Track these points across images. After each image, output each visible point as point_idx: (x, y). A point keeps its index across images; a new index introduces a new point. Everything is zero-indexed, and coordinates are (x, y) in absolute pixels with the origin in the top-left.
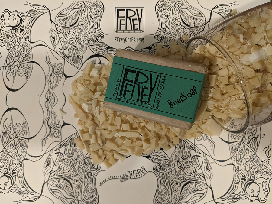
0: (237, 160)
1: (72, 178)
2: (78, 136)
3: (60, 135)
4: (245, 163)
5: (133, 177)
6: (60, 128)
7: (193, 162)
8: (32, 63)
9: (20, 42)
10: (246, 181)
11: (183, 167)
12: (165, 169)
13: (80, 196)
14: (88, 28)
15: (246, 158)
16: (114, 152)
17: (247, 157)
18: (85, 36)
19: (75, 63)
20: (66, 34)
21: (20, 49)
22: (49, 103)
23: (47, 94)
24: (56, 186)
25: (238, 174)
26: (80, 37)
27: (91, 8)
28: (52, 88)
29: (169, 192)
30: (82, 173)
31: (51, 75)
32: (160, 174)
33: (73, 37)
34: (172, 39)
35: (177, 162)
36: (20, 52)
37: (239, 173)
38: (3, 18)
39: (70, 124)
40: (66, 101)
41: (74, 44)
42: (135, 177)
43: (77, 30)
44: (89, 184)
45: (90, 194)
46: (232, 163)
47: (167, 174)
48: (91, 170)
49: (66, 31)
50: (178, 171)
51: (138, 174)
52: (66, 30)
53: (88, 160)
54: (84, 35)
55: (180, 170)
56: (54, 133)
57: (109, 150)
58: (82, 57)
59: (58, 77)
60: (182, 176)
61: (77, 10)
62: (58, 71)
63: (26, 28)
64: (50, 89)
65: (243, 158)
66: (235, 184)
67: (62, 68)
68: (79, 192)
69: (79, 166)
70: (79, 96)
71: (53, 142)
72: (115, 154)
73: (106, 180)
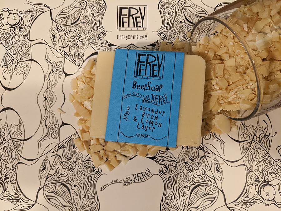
0: (249, 160)
1: (70, 182)
2: (78, 137)
3: (58, 136)
4: (257, 163)
5: (138, 180)
6: (58, 128)
7: (201, 163)
8: (30, 61)
9: (18, 40)
10: (260, 183)
11: (192, 169)
12: (172, 172)
13: (79, 203)
14: (90, 26)
15: (258, 158)
16: (117, 153)
17: (260, 156)
18: (87, 34)
19: (75, 61)
20: (66, 32)
21: (18, 47)
22: (48, 102)
23: (45, 92)
24: (53, 192)
26: (81, 35)
27: (93, 6)
28: (51, 86)
29: (177, 197)
30: (82, 177)
31: (50, 73)
32: (166, 177)
33: (75, 35)
34: (176, 36)
35: (184, 163)
36: (18, 50)
37: (251, 174)
38: (2, 16)
39: (69, 124)
40: (66, 100)
41: (75, 42)
42: (140, 181)
43: (78, 28)
44: (89, 189)
45: (90, 201)
46: (243, 164)
47: (174, 177)
48: (91, 173)
49: (67, 29)
50: (186, 174)
51: (143, 178)
52: (67, 28)
53: (88, 163)
54: (86, 33)
55: (188, 172)
56: (52, 134)
57: (112, 151)
58: (83, 55)
59: (58, 75)
60: (191, 179)
61: (79, 9)
62: (58, 69)
63: (26, 26)
64: (49, 87)
65: (255, 157)
66: (248, 187)
67: (62, 66)
68: (78, 199)
69: (78, 169)
70: (80, 94)
71: (50, 144)
72: (117, 155)
73: (107, 184)
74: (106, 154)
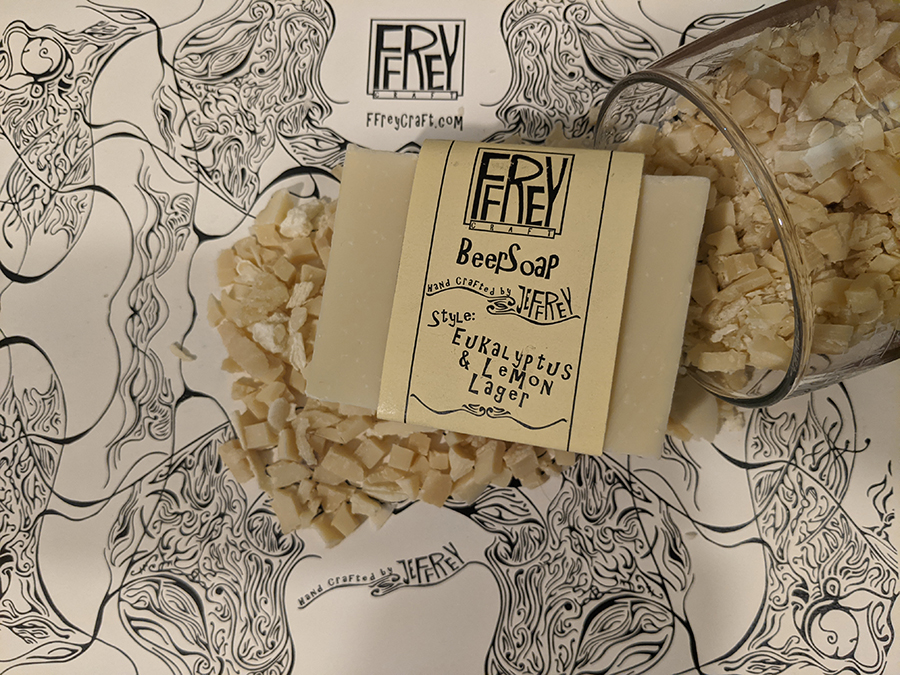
0: (777, 526)
1: (202, 579)
2: (232, 435)
3: (168, 431)
4: (803, 537)
5: (417, 579)
6: (170, 406)
7: (623, 532)
8: (89, 192)
9: (55, 125)
10: (811, 601)
11: (590, 549)
12: (528, 555)
13: (230, 644)
14: (282, 84)
15: (807, 520)
16: (353, 491)
17: (812, 516)
18: (270, 108)
19: (231, 194)
20: (206, 100)
21: (55, 145)
22: (141, 322)
23: (135, 291)
24: (148, 608)
25: (780, 574)
26: (252, 110)
27: (293, 20)
28: (153, 274)
29: (540, 638)
30: (240, 564)
31: (152, 230)
32: (508, 571)
33: (232, 110)
34: (553, 119)
35: (568, 530)
36: (54, 155)
37: (783, 571)
38: (5, 48)
39: (207, 393)
40: (197, 317)
41: (233, 133)
42: (424, 581)
43: (243, 88)
44: (263, 601)
45: (263, 638)
46: (758, 537)
47: (532, 572)
48: (271, 553)
49: (208, 90)
50: (570, 563)
51: (433, 571)
52: (210, 88)
53: (262, 520)
54: (267, 105)
55: (579, 559)
56: (150, 424)
57: (336, 484)
58: (256, 174)
59: (175, 238)
60: (586, 580)
61: (248, 26)
62: (176, 217)
63: (80, 81)
64: (146, 276)
65: (797, 519)
66: (772, 613)
67: (190, 208)
68: (227, 631)
69: (231, 538)
70: (240, 298)
71: (145, 454)
72: (355, 499)
73: (320, 589)
74: (319, 494)
